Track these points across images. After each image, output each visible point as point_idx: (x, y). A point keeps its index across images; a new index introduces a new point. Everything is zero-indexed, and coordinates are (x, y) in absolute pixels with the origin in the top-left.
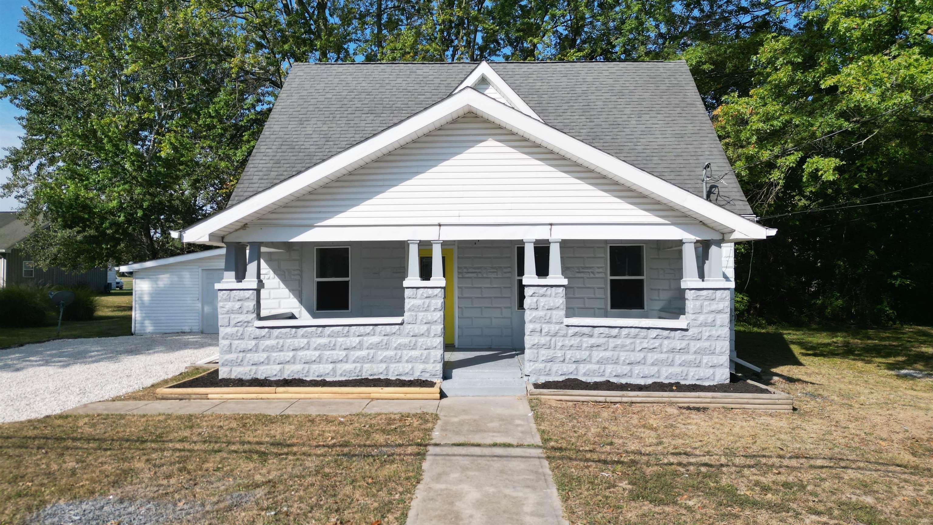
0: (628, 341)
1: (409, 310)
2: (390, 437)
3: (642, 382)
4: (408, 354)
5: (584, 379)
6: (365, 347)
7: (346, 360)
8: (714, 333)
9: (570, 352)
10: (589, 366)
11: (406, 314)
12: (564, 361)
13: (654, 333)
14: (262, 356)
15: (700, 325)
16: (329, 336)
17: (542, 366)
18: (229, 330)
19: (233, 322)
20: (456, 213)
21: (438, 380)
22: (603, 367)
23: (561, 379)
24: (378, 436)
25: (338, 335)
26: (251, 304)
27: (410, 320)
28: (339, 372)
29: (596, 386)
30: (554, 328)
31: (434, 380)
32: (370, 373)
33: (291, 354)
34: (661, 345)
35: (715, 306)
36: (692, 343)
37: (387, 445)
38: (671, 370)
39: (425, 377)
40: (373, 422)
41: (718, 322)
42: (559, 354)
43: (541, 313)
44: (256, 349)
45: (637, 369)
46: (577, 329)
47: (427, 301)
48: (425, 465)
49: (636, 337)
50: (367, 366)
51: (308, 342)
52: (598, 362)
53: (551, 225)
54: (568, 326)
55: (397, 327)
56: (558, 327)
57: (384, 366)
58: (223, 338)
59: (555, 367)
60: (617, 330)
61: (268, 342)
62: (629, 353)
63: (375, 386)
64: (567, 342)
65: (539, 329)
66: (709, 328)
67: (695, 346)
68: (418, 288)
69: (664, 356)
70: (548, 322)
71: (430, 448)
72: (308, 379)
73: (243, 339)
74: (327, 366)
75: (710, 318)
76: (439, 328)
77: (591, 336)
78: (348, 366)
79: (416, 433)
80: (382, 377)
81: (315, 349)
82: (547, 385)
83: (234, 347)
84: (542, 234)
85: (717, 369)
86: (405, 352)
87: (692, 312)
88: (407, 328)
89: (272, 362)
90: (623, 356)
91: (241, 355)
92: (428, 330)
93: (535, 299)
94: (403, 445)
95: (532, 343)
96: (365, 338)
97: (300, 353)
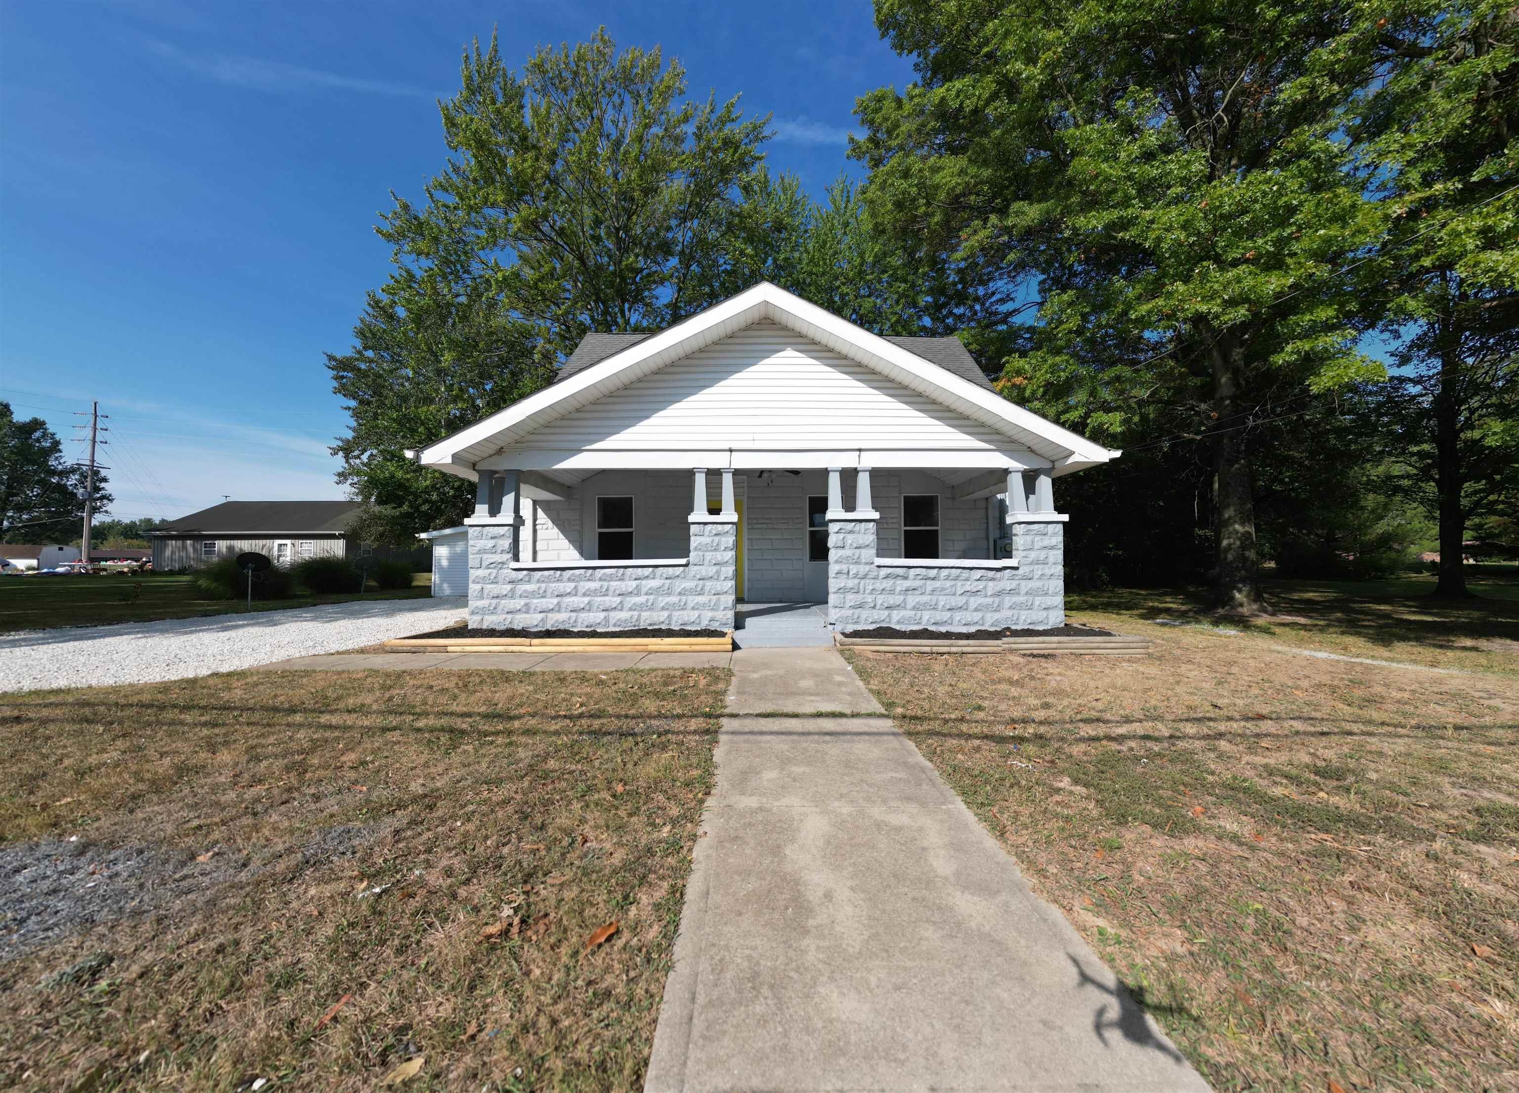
0: (948, 584)
1: (696, 549)
2: (665, 703)
3: (964, 630)
4: (693, 600)
5: (897, 627)
6: (643, 592)
7: (620, 607)
8: (1048, 572)
9: (882, 597)
10: (903, 613)
11: (692, 554)
12: (874, 607)
13: (978, 574)
14: (519, 603)
15: (1031, 563)
16: (600, 579)
17: (849, 612)
18: (481, 573)
19: (485, 564)
20: (750, 437)
21: (729, 630)
22: (919, 613)
23: (871, 627)
24: (648, 701)
25: (611, 578)
26: (507, 543)
27: (696, 561)
28: (612, 622)
29: (914, 635)
30: (863, 569)
31: (725, 630)
32: (648, 622)
33: (555, 601)
34: (985, 587)
35: (1047, 542)
36: (1023, 583)
37: (660, 716)
38: (997, 616)
39: (714, 626)
40: (645, 680)
41: (1051, 560)
42: (869, 599)
43: (847, 552)
44: (512, 595)
45: (958, 616)
46: (890, 570)
47: (717, 539)
48: (719, 754)
49: (957, 578)
50: (645, 614)
51: (576, 587)
52: (914, 608)
53: (860, 450)
54: (879, 567)
55: (682, 569)
56: (867, 568)
57: (666, 614)
58: (474, 582)
59: (865, 614)
60: (935, 571)
61: (529, 587)
62: (948, 597)
63: (653, 636)
64: (879, 585)
65: (845, 571)
66: (1041, 566)
67: (1025, 586)
68: (705, 524)
69: (989, 600)
70: (856, 563)
71: (724, 721)
72: (575, 630)
73: (497, 583)
74: (598, 614)
75: (1042, 555)
76: (730, 570)
77: (906, 578)
78: (623, 615)
79: (703, 698)
80: (663, 627)
81: (584, 595)
82: (856, 634)
83: (486, 592)
84: (849, 461)
85: (1051, 612)
86: (690, 598)
87: (1022, 548)
88: (693, 569)
89: (532, 610)
90: (942, 601)
91: (495, 601)
92: (718, 573)
93: (841, 536)
94: (683, 716)
95: (838, 586)
96: (644, 582)
97: (567, 600)
